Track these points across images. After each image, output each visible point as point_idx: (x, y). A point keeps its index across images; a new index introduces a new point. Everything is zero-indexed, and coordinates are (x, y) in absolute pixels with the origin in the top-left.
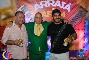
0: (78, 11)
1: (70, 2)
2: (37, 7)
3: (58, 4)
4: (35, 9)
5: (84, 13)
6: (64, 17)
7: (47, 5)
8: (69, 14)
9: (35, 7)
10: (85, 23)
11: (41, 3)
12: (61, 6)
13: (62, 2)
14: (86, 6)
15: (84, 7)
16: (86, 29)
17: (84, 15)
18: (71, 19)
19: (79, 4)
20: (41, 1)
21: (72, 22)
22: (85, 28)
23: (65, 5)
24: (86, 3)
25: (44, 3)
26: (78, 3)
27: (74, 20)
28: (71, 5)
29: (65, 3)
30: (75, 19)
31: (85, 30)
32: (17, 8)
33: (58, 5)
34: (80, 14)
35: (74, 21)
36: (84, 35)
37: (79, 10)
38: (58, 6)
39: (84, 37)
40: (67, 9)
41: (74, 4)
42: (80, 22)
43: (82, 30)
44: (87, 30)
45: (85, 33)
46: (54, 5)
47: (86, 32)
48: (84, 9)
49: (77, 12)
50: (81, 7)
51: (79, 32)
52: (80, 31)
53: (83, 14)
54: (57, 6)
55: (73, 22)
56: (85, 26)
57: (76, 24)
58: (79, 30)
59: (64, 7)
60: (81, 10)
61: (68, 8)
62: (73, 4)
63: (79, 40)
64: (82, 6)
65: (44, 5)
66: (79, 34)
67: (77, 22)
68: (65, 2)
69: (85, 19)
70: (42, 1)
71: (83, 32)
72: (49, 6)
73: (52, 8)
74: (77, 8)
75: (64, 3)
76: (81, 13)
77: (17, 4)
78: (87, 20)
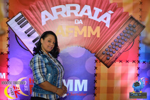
0: (126, 26)
1: (110, 8)
2: (47, 17)
3: (86, 12)
4: (42, 20)
5: (136, 29)
6: (98, 36)
7: (66, 13)
8: (109, 31)
9: (43, 16)
10: (139, 48)
11: (54, 9)
12: (93, 16)
13: (95, 8)
14: (141, 17)
15: (137, 17)
16: (141, 61)
17: (137, 33)
18: (112, 41)
19: (127, 13)
20: (53, 6)
21: (114, 47)
22: (140, 58)
23: (100, 15)
24: (141, 10)
25: (60, 10)
26: (125, 10)
27: (118, 42)
28: (112, 14)
29: (101, 11)
30: (120, 41)
31: (139, 62)
32: (8, 18)
33: (86, 14)
34: (129, 32)
35: (117, 44)
36: (137, 72)
37: (128, 24)
38: (88, 16)
39: (138, 75)
40: (105, 21)
41: (118, 13)
42: (129, 48)
43: (134, 62)
44: (144, 62)
45: (138, 68)
46: (79, 13)
47: (141, 65)
48: (136, 21)
49: (124, 29)
50: (132, 18)
51: (128, 65)
52: (130, 63)
53: (134, 31)
54: (84, 16)
55: (116, 46)
56: (139, 55)
57: (121, 51)
58: (127, 62)
59: (98, 18)
60: (132, 23)
61: (105, 19)
62: (116, 12)
63: (128, 81)
64: (134, 17)
65: (59, 13)
66: (127, 70)
67: (124, 48)
68: (100, 8)
69: (140, 42)
70: (56, 6)
71: (136, 66)
72: (70, 16)
73: (76, 20)
74: (123, 19)
75: (98, 10)
76: (132, 29)
77: (8, 11)
78: (144, 43)
